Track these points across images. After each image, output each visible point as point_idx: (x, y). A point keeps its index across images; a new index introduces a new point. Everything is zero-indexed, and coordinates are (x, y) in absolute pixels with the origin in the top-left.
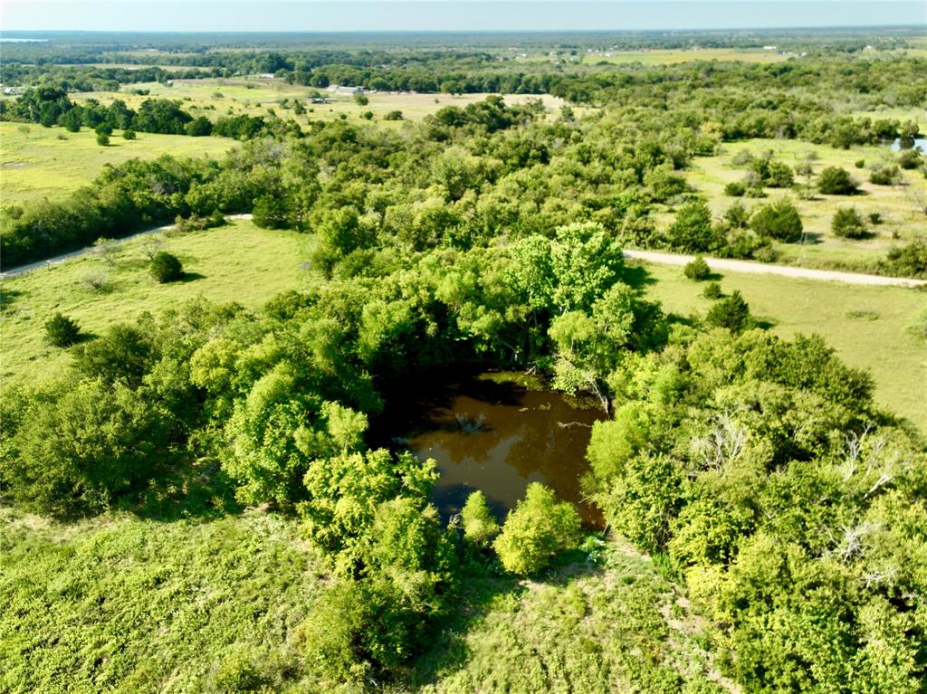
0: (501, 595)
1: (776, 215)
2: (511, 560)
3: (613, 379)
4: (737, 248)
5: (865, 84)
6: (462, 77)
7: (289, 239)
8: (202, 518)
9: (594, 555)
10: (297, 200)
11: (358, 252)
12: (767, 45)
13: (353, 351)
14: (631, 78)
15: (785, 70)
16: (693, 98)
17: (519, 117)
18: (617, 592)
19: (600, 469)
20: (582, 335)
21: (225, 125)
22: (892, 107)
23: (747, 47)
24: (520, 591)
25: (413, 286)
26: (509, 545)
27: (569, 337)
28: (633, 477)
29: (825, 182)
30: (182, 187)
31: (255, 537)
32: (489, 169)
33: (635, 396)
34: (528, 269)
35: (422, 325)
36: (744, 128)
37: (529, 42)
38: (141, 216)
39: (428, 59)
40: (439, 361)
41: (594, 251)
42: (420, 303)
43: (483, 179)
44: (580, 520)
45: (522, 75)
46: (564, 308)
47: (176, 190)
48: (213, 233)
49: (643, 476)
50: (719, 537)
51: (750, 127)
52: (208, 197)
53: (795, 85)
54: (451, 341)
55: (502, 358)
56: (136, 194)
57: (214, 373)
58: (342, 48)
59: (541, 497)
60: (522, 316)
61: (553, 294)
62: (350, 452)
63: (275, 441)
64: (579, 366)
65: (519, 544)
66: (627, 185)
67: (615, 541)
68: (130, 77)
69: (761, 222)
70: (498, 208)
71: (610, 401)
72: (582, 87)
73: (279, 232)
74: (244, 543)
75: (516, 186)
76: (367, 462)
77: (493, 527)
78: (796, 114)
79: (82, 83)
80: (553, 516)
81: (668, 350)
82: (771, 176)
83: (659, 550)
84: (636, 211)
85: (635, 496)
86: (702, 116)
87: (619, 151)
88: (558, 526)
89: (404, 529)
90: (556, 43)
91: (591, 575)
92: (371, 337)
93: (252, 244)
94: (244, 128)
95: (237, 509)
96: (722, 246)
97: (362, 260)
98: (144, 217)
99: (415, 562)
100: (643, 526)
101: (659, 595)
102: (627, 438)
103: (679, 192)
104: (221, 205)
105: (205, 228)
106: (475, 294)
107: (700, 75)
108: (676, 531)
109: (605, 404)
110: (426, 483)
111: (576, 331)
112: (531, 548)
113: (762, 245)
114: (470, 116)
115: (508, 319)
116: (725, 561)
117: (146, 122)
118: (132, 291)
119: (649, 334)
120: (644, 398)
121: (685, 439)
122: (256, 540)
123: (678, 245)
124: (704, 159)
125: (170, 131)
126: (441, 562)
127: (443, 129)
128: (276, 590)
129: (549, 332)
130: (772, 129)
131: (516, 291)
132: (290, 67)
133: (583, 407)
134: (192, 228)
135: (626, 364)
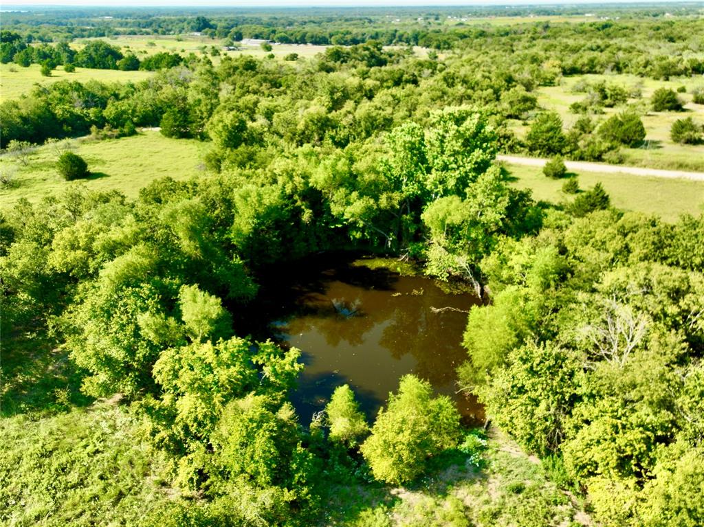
0: (369, 511)
1: (621, 124)
2: (381, 468)
3: (488, 264)
4: (588, 151)
5: (672, 35)
6: (348, 33)
7: (191, 146)
8: (44, 412)
9: (475, 458)
10: (198, 112)
11: (242, 148)
12: (588, 13)
13: (226, 236)
14: (484, 32)
15: (605, 26)
16: (535, 45)
17: (393, 57)
18: (504, 504)
19: (479, 358)
20: (456, 219)
21: (150, 61)
22: (695, 52)
23: (572, 14)
24: (391, 503)
25: (288, 173)
26: (379, 451)
27: (443, 221)
28: (519, 370)
29: (656, 101)
30: (101, 103)
31: (98, 434)
32: (368, 88)
33: (510, 281)
34: (402, 155)
35: (298, 212)
36: (578, 65)
37: (402, 12)
38: (62, 127)
39: (322, 22)
40: (315, 248)
41: (468, 133)
42: (295, 189)
43: (362, 96)
44: (459, 416)
45: (396, 31)
46: (436, 194)
47: (96, 106)
48: (123, 141)
49: (532, 367)
50: (631, 445)
51: (583, 65)
52: (124, 112)
53: (616, 37)
54: (326, 229)
55: (376, 244)
56: (58, 107)
57: (72, 256)
58: (257, 16)
59: (416, 391)
60: (395, 203)
61: (426, 180)
62: (204, 341)
63: (122, 327)
64: (453, 251)
65: (391, 450)
66: (487, 103)
67: (497, 438)
68: (84, 33)
69: (608, 130)
70: (374, 114)
71: (482, 286)
72: (445, 38)
73: (184, 141)
74: (84, 442)
75: (390, 99)
76: (218, 352)
77: (361, 425)
78: (621, 54)
79: (44, 36)
80: (429, 412)
81: (544, 234)
82: (608, 97)
83: (549, 452)
84: (496, 121)
85: (522, 390)
86: (544, 56)
87: (478, 76)
88: (435, 426)
89: (250, 436)
90: (423, 12)
91: (473, 482)
92: (244, 223)
93: (157, 150)
94: (164, 63)
95: (85, 402)
96: (575, 150)
97: (246, 155)
98: (65, 128)
99: (263, 478)
100: (533, 426)
101: (554, 509)
102: (510, 325)
103: (532, 108)
104: (135, 119)
105: (118, 137)
106: (350, 181)
107: (539, 29)
108: (571, 434)
109: (477, 289)
110: (289, 374)
111: (450, 214)
112: (405, 454)
113: (610, 149)
114: (353, 55)
115: (382, 206)
116: (638, 475)
117: (85, 59)
118: (37, 187)
119: (521, 220)
120: (520, 283)
121: (570, 325)
122: (98, 439)
123: (535, 150)
124: (548, 88)
125: (105, 67)
126: (297, 476)
127: (331, 64)
128: (106, 502)
129: (422, 217)
130: (602, 66)
131: (390, 179)
132: (213, 27)
133: (455, 292)
134: (105, 137)
135: (501, 248)
